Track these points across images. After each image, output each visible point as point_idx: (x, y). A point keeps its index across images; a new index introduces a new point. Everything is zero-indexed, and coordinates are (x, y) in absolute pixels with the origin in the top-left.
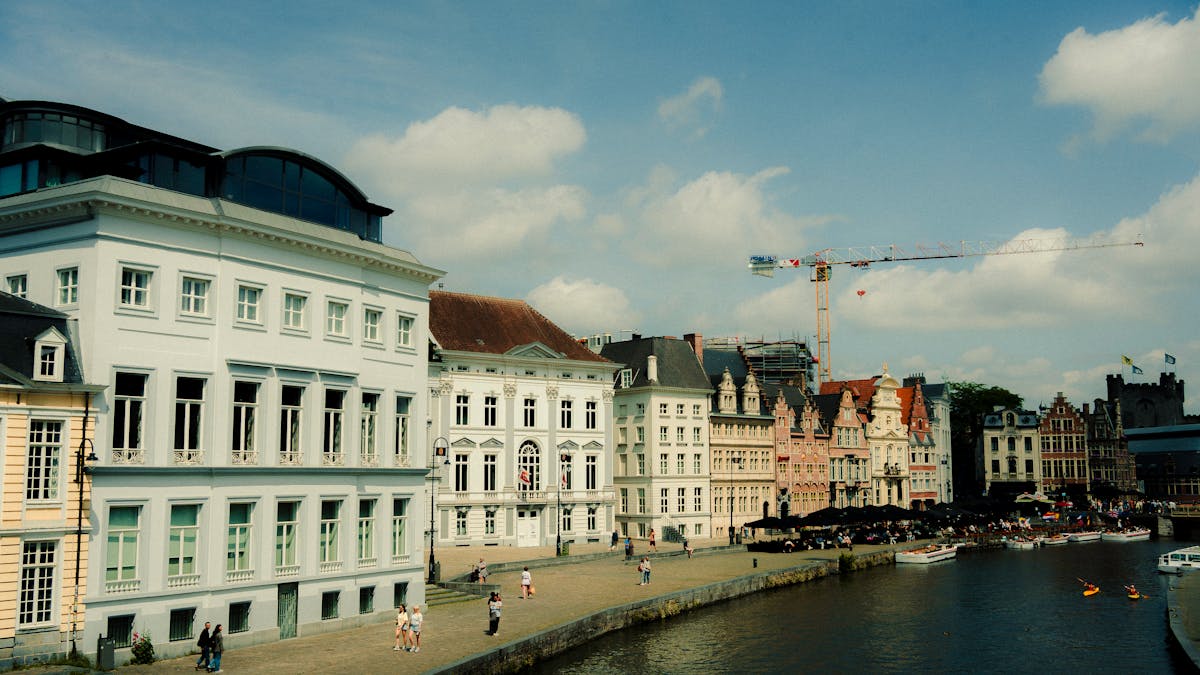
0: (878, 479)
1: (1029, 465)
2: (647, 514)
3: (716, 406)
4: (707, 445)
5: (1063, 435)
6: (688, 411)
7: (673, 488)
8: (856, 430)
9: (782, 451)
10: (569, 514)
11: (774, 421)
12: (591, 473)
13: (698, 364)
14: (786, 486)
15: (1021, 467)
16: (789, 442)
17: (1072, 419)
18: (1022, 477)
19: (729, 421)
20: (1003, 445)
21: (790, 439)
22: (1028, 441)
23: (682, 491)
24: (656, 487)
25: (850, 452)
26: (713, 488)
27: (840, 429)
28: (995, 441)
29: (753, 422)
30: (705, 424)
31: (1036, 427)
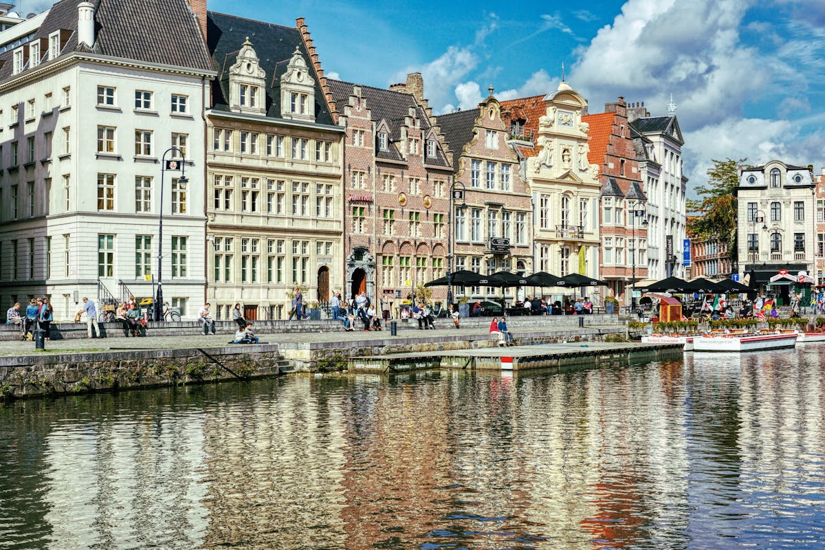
0: (546, 242)
1: (799, 240)
2: (72, 276)
4: (200, 165)
6: (161, 104)
7: (126, 233)
9: (360, 186)
11: (342, 134)
13: (193, 32)
14: (365, 244)
15: (788, 244)
16: (373, 171)
18: (789, 257)
19: (250, 126)
21: (374, 168)
22: (799, 205)
23: (145, 240)
25: (495, 200)
26: (211, 239)
27: (476, 160)
28: (753, 207)
29: (298, 132)
31: (812, 186)
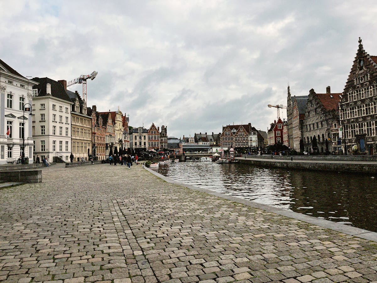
1: (145, 143)
2: (46, 151)
3: (73, 110)
4: (70, 124)
5: (154, 135)
6: (64, 109)
7: (58, 140)
8: (112, 127)
10: (11, 150)
12: (22, 131)
14: (95, 143)
17: (156, 131)
18: (143, 147)
19: (78, 116)
20: (138, 138)
22: (145, 137)
23: (61, 142)
24: (51, 139)
25: (110, 134)
26: (72, 142)
27: (108, 126)
28: (136, 136)
29: (85, 118)
30: (69, 116)
31: (147, 133)
